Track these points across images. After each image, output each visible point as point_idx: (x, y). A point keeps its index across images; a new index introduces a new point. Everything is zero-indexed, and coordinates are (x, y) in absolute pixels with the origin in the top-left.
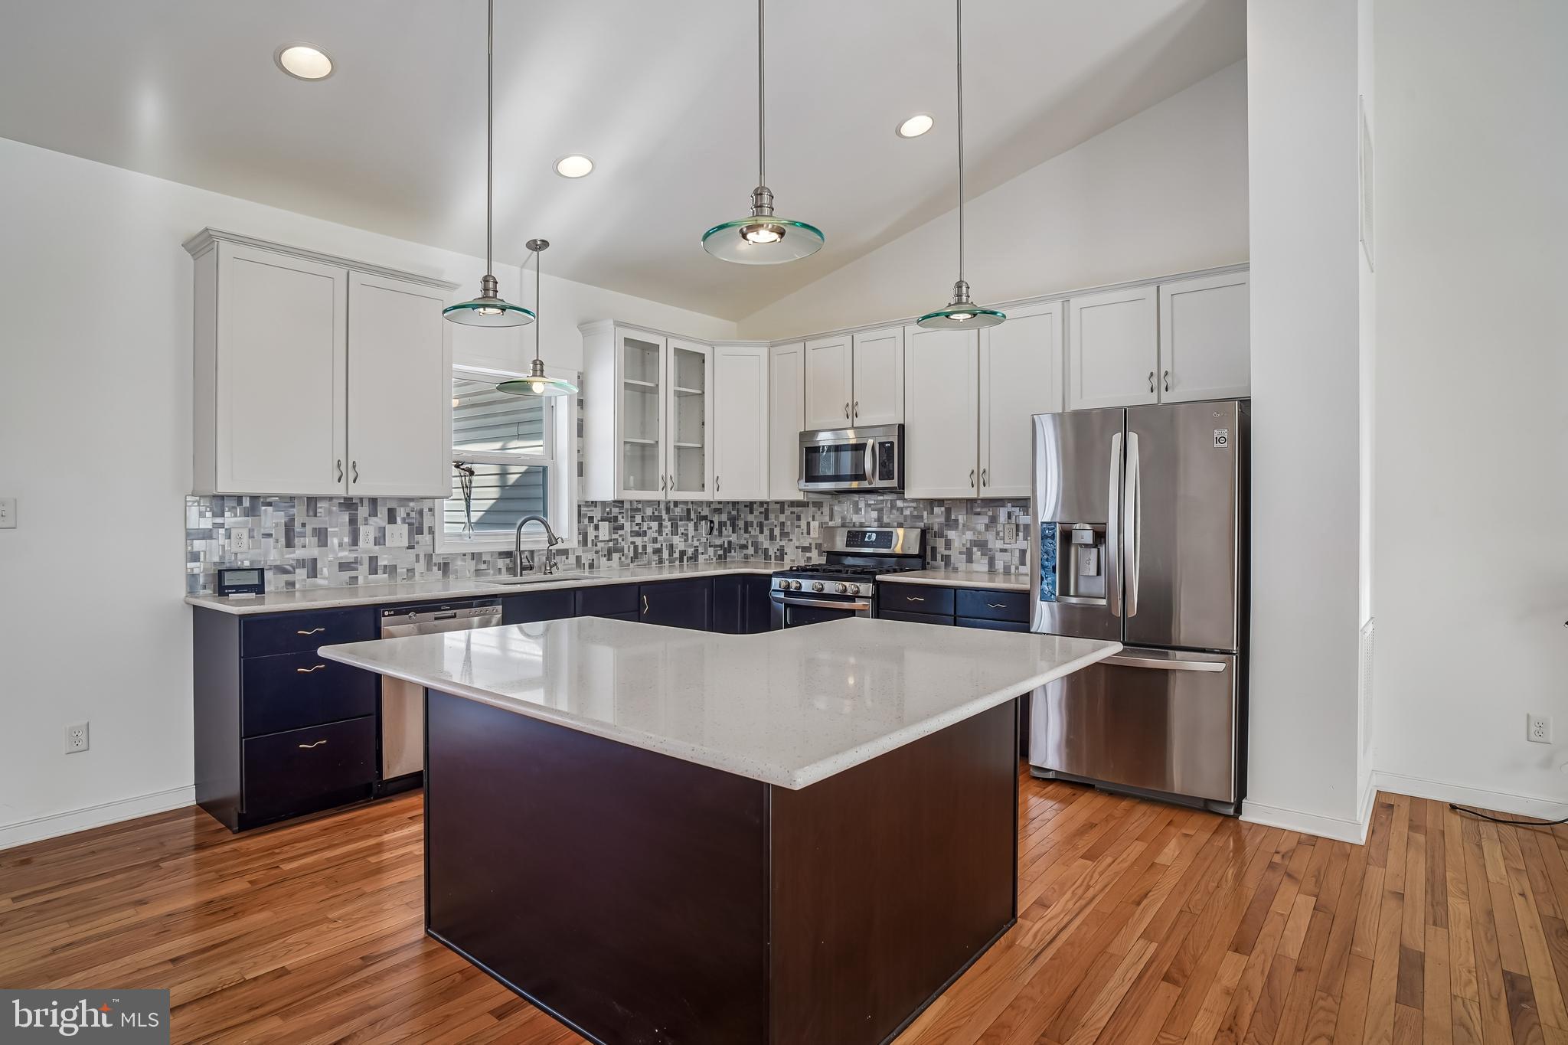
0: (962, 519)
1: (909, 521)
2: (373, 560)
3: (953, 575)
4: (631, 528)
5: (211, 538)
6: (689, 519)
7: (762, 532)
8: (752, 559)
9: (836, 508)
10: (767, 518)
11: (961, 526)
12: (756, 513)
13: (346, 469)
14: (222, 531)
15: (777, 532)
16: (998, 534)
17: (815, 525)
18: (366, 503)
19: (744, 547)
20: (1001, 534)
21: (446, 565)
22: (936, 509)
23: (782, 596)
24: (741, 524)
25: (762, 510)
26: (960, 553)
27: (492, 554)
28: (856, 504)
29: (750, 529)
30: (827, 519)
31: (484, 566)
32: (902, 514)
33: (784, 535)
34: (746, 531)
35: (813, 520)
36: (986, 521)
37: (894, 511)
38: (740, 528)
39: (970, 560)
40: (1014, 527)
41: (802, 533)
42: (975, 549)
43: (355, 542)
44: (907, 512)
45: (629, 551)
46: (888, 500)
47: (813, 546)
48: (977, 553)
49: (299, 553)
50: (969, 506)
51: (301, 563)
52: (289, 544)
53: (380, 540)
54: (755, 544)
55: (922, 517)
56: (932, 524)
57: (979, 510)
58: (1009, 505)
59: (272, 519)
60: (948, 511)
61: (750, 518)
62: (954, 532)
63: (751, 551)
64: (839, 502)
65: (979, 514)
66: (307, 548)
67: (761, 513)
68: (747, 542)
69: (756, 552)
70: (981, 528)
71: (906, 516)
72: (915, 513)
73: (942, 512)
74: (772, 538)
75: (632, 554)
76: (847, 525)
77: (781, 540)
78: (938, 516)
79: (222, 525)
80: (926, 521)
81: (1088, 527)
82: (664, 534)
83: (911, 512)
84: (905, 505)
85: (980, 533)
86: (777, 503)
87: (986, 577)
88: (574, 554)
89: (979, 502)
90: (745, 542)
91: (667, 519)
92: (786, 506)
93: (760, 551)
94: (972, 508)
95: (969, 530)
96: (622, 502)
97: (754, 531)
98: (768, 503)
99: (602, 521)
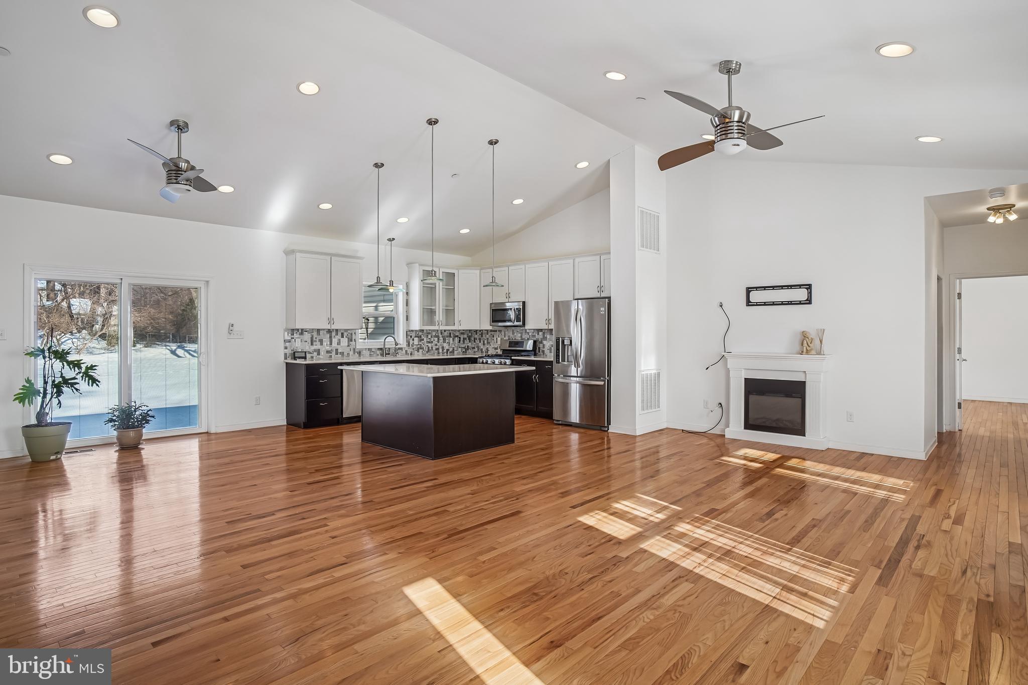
0: (548, 336)
2: (337, 350)
4: (427, 340)
5: (290, 342)
6: (450, 337)
7: (480, 342)
8: (476, 353)
9: (506, 333)
10: (482, 336)
11: (548, 339)
12: (477, 334)
13: (331, 321)
14: (293, 340)
15: (486, 342)
17: (499, 339)
18: (334, 331)
19: (474, 348)
21: (360, 352)
22: (538, 333)
24: (473, 339)
25: (480, 333)
26: (548, 350)
27: (375, 349)
30: (503, 337)
31: (372, 353)
33: (488, 343)
34: (474, 342)
35: (498, 337)
39: (551, 353)
41: (495, 342)
42: (552, 348)
43: (331, 344)
44: (530, 334)
46: (520, 329)
49: (314, 347)
51: (315, 351)
52: (312, 344)
53: (339, 343)
54: (478, 347)
55: (535, 336)
56: (537, 338)
59: (307, 336)
60: (544, 333)
61: (475, 336)
62: (545, 341)
63: (476, 349)
64: (507, 330)
66: (317, 346)
72: (532, 334)
73: (541, 334)
74: (484, 344)
75: (427, 350)
76: (510, 339)
77: (487, 345)
79: (293, 338)
81: (568, 339)
82: (440, 342)
84: (527, 331)
86: (486, 330)
88: (404, 349)
91: (441, 337)
92: (488, 332)
93: (480, 350)
96: (423, 330)
97: (477, 341)
98: (482, 330)
99: (415, 337)
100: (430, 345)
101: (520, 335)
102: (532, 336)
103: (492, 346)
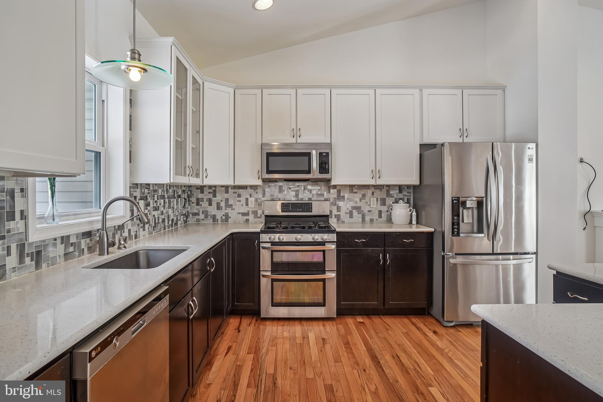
0: (346, 196)
1: (315, 196)
3: (342, 225)
4: (153, 205)
6: (175, 198)
7: (210, 204)
8: (202, 222)
9: (267, 190)
10: (215, 196)
11: (346, 199)
12: (206, 193)
15: (223, 204)
16: (367, 203)
17: (251, 200)
19: (197, 214)
20: (369, 203)
21: (39, 253)
22: (332, 191)
23: (268, 245)
24: (194, 199)
25: (211, 191)
26: (346, 213)
27: (77, 236)
28: (281, 187)
29: (201, 203)
30: (260, 196)
31: (71, 249)
32: (311, 193)
33: (228, 206)
34: (198, 204)
35: (251, 197)
36: (360, 196)
37: (306, 191)
38: (193, 203)
39: (351, 216)
40: (375, 199)
41: (242, 205)
42: (354, 211)
44: (314, 192)
45: (152, 223)
46: (302, 185)
47: (250, 213)
48: (355, 213)
50: (351, 189)
54: (206, 213)
55: (323, 195)
56: (330, 198)
57: (356, 191)
58: (373, 188)
60: (339, 192)
61: (200, 196)
62: (342, 202)
63: (202, 216)
64: (269, 186)
65: (356, 193)
67: (209, 193)
68: (199, 211)
69: (206, 217)
70: (357, 200)
71: (313, 195)
72: (319, 193)
73: (335, 192)
74: (219, 208)
75: (153, 225)
76: (275, 199)
77: (226, 209)
78: (333, 194)
80: (325, 197)
81: (474, 199)
82: (166, 208)
83: (316, 192)
84: (313, 188)
85: (356, 203)
86: (222, 186)
87: (360, 225)
88: (127, 228)
89: (356, 187)
90: (197, 211)
91: (167, 198)
92: (230, 189)
93: (209, 217)
94: (352, 190)
95: (350, 201)
96: (149, 185)
97: (205, 204)
98: (215, 187)
99: (141, 199)
100: (155, 213)
101: (294, 193)
102: (318, 194)
103: (237, 211)
